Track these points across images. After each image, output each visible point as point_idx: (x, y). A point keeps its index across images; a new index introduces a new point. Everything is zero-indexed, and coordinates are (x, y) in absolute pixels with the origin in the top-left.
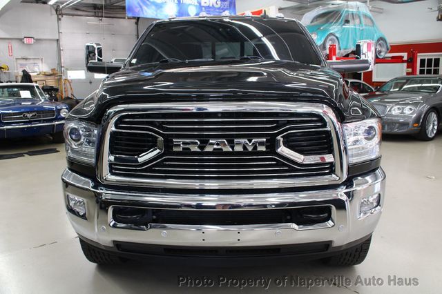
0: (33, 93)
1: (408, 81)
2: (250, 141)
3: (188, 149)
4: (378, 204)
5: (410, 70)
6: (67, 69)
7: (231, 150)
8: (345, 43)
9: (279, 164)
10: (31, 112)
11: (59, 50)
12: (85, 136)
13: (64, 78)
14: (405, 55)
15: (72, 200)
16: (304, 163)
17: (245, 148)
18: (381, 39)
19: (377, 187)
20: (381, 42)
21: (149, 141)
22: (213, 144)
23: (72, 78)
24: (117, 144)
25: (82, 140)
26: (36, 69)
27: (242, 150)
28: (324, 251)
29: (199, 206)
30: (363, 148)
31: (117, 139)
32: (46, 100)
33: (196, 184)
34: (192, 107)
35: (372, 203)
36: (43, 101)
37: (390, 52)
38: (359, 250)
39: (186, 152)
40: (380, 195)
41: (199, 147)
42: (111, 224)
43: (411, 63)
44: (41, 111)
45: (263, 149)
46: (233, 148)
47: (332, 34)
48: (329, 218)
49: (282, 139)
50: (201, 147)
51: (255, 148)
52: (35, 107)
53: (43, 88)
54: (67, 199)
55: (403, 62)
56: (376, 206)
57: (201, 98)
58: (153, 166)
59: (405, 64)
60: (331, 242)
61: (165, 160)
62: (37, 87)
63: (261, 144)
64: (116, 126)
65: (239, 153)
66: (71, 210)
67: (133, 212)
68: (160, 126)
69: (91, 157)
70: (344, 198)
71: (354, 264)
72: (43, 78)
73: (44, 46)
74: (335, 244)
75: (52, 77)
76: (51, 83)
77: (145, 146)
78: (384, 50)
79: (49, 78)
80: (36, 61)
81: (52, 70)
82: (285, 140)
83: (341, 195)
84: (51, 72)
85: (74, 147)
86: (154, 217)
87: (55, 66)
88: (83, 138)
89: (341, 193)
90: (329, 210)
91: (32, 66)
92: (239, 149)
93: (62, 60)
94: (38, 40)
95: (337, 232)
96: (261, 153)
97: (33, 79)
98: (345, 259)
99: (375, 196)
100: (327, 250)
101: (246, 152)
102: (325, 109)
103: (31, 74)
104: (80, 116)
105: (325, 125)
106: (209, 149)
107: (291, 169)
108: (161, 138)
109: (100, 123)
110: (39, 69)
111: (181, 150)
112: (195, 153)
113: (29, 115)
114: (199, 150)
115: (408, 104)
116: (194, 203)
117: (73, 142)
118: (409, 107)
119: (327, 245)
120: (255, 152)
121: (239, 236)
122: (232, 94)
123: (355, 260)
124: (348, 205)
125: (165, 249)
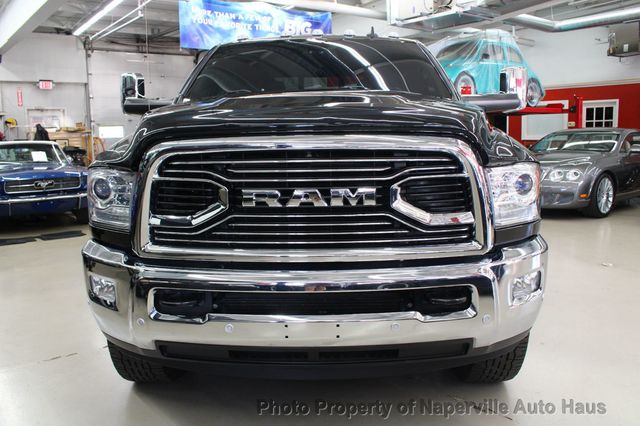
0: (50, 155)
1: (571, 136)
2: (353, 191)
3: (264, 203)
4: (538, 286)
5: (573, 124)
6: (99, 125)
7: (326, 205)
8: (483, 86)
9: (394, 225)
10: (46, 179)
11: (88, 98)
12: (116, 191)
13: (93, 136)
14: (566, 104)
15: (97, 283)
16: (432, 224)
17: (346, 201)
18: (533, 80)
19: (536, 263)
20: (532, 84)
21: (207, 193)
22: (299, 197)
23: (105, 136)
24: (161, 199)
25: (112, 197)
26: (56, 124)
27: (342, 204)
28: (461, 354)
29: (280, 287)
30: (515, 206)
31: (162, 191)
32: (67, 164)
33: (276, 256)
34: (270, 143)
35: (530, 285)
36: (63, 165)
37: (545, 100)
38: (511, 357)
39: (262, 208)
40: (540, 273)
41: (280, 201)
42: (152, 316)
43: (574, 113)
44: (60, 178)
45: (373, 203)
46: (328, 201)
47: (464, 73)
48: (468, 304)
49: (399, 189)
50: (283, 201)
51: (360, 201)
52: (53, 173)
53: (64, 150)
54: (90, 282)
55: (563, 111)
56: (536, 290)
57: (283, 130)
58: (214, 229)
59: (566, 115)
60: (472, 340)
61: (231, 221)
62: (56, 147)
63: (369, 196)
64: (161, 172)
65: (337, 210)
66: (95, 299)
67: (184, 297)
68: (224, 171)
69: (124, 221)
70: (491, 275)
71: (505, 379)
72: (65, 136)
73: (67, 92)
74: (478, 344)
75: (78, 135)
76: (76, 142)
77: (201, 201)
78: (537, 95)
79: (74, 135)
80: (55, 114)
81: (77, 124)
82: (404, 191)
83: (485, 271)
84: (76, 128)
85: (100, 207)
86: (215, 306)
87: (82, 119)
88: (113, 193)
89: (485, 268)
90: (468, 293)
91: (49, 120)
92: (337, 203)
93: (92, 112)
94: (58, 84)
95: (480, 326)
96: (370, 209)
97: (50, 137)
98: (491, 371)
99: (535, 274)
100: (466, 353)
101: (347, 208)
102: (461, 147)
103: (48, 130)
104: (108, 161)
105: (460, 169)
106: (293, 204)
107: (412, 233)
108: (224, 189)
109: (137, 170)
110: (59, 124)
111: (254, 205)
112: (275, 210)
113: (44, 184)
114: (280, 205)
115: (572, 167)
116: (274, 283)
117: (99, 201)
118: (573, 171)
119: (466, 344)
120: (361, 208)
121: (338, 331)
122: (327, 124)
123: (505, 373)
124: (495, 285)
125: (230, 352)
